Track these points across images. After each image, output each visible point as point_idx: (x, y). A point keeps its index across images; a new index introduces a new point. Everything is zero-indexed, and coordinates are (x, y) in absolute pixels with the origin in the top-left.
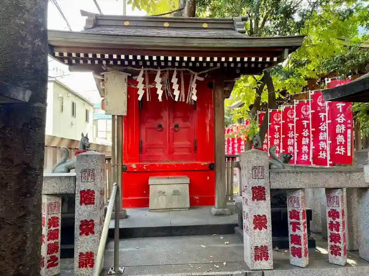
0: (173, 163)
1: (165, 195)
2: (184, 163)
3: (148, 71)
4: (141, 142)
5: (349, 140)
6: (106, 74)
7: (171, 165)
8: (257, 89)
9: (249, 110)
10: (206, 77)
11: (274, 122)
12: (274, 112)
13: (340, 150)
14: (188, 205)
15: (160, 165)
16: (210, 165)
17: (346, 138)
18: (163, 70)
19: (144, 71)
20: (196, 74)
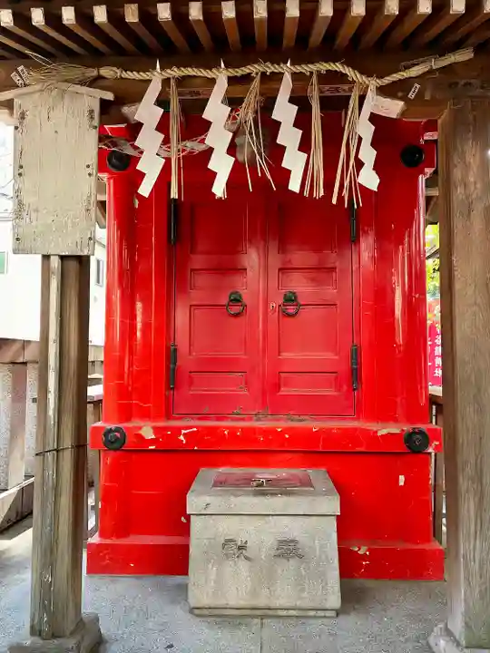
0: (280, 424)
1: (246, 558)
2: (315, 425)
3: (181, 81)
4: (172, 354)
6: (20, 96)
7: (272, 431)
10: (412, 95)
14: (334, 600)
15: (233, 430)
16: (411, 434)
18: (240, 72)
19: (166, 82)
20: (373, 83)
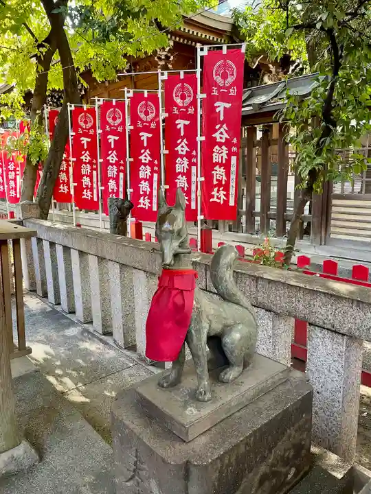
5: (233, 176)
8: (38, 58)
9: (23, 102)
11: (80, 131)
12: (79, 110)
13: (218, 196)
17: (228, 174)
